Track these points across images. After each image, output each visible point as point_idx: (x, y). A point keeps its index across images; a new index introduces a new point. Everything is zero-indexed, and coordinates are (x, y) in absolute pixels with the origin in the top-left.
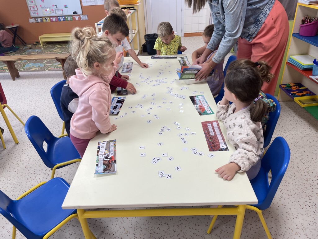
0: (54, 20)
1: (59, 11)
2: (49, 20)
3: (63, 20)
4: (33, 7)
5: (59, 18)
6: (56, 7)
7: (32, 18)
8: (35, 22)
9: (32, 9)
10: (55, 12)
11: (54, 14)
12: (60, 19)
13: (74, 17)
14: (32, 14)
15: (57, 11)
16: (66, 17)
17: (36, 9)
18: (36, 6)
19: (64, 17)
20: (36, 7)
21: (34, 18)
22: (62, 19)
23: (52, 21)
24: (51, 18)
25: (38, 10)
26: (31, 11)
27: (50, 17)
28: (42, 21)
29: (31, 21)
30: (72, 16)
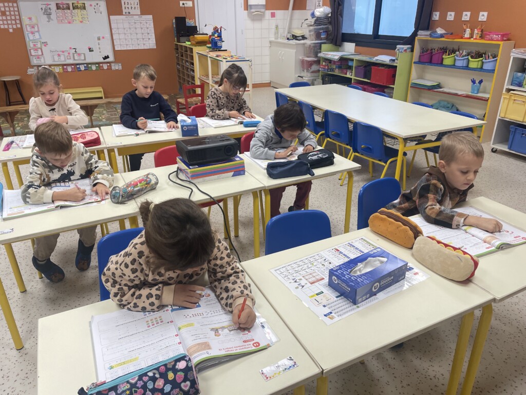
0: (69, 69)
2: (62, 69)
3: (85, 70)
4: (36, 50)
6: (76, 51)
7: (32, 67)
9: (33, 52)
10: (72, 57)
11: (71, 61)
12: (79, 67)
13: (101, 65)
14: (35, 61)
16: (90, 65)
17: (41, 54)
19: (85, 65)
20: (40, 50)
21: (35, 67)
22: (82, 68)
26: (32, 55)
27: (64, 65)
29: (31, 71)
30: (99, 63)
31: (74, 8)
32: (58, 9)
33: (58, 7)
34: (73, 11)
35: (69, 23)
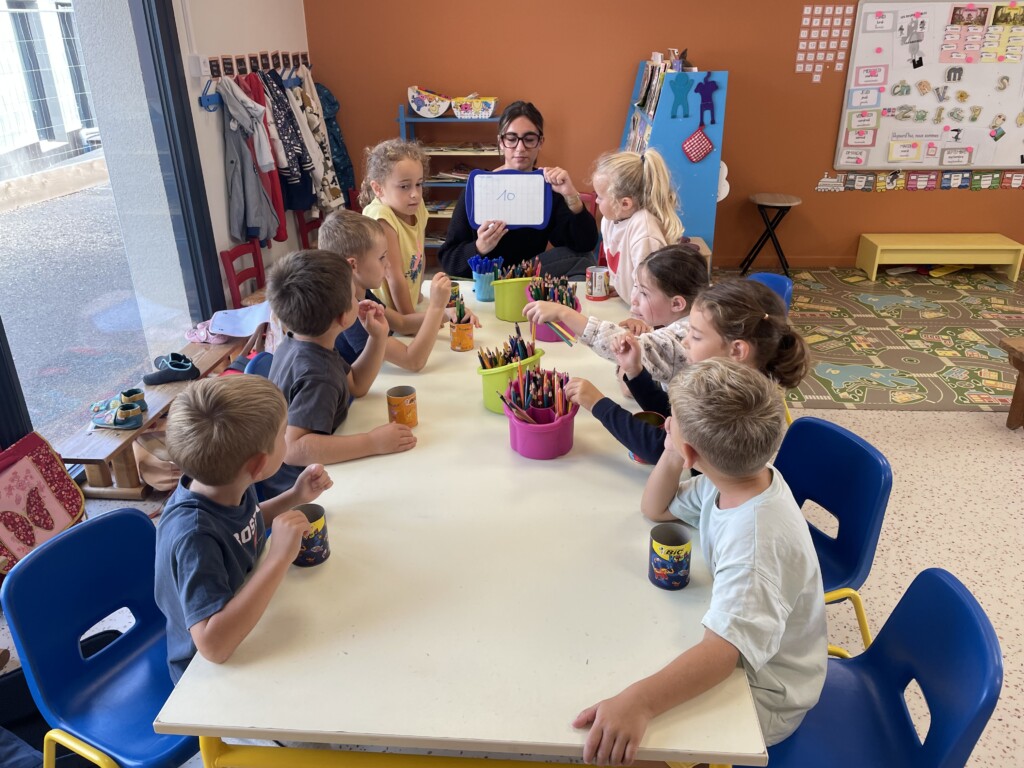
0: (922, 183)
1: (958, 154)
2: (903, 182)
3: (960, 187)
4: (861, 133)
5: (947, 176)
6: (956, 138)
7: (834, 173)
8: (842, 189)
9: (852, 140)
10: (938, 155)
11: (932, 163)
12: (949, 180)
13: (1009, 175)
14: (844, 160)
15: (946, 156)
16: (977, 177)
17: (870, 143)
18: (875, 131)
19: (967, 175)
20: (871, 133)
21: (842, 177)
22: (956, 181)
23: (910, 188)
24: (913, 177)
25: (873, 144)
26: (846, 145)
27: (909, 172)
28: (870, 189)
29: (828, 184)
30: (1002, 171)
31: (996, 21)
32: (953, 22)
33: (956, 18)
34: (991, 29)
35: (969, 60)
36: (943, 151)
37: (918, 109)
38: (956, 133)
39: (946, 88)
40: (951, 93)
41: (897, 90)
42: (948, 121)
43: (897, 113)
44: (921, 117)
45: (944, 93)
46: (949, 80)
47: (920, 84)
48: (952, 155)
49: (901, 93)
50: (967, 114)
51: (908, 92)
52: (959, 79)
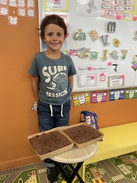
0: (99, 98)
2: (89, 98)
3: (119, 99)
5: (112, 93)
12: (114, 95)
15: (111, 81)
16: (127, 92)
19: (122, 92)
22: (117, 95)
24: (94, 95)
27: (91, 92)
35: (118, 18)
36: (109, 78)
37: (92, 51)
38: (115, 67)
39: (107, 36)
40: (110, 40)
41: (77, 36)
42: (110, 60)
43: (79, 53)
44: (95, 56)
45: (106, 40)
46: (108, 30)
47: (92, 32)
48: (114, 80)
49: (80, 39)
50: (120, 55)
51: (84, 39)
52: (114, 31)
